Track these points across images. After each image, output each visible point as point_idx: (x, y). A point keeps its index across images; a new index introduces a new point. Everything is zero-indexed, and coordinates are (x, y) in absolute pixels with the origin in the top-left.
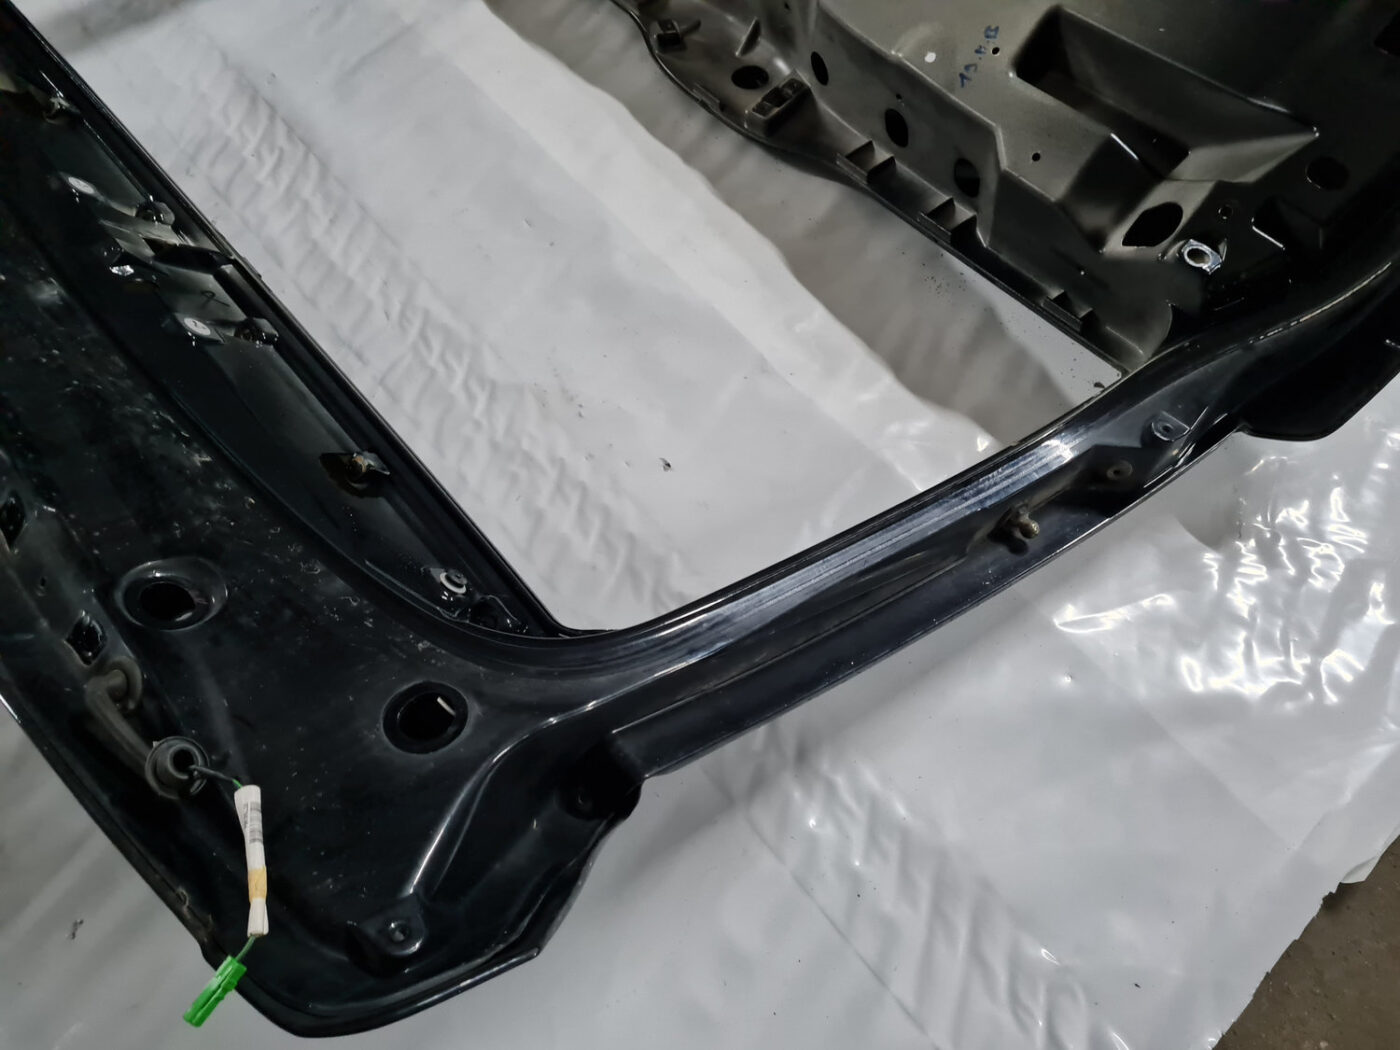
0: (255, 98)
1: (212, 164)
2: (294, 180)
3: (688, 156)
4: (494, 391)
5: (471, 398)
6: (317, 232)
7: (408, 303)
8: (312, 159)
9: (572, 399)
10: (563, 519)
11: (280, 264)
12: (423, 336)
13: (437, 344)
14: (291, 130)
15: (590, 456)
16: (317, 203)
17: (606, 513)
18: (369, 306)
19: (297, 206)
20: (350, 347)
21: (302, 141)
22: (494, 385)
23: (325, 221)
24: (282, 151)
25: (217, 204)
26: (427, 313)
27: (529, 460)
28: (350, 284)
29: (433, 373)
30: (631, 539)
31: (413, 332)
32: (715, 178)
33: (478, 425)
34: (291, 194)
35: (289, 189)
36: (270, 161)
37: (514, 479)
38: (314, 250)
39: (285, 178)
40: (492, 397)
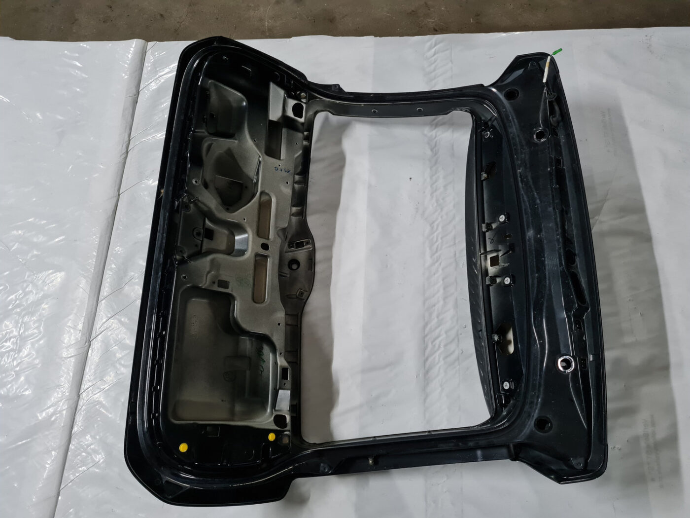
0: (427, 372)
1: (454, 352)
2: (436, 328)
3: (329, 259)
4: (432, 224)
5: (438, 226)
6: (441, 302)
7: (433, 264)
8: (426, 332)
9: (417, 208)
10: (441, 183)
11: (457, 299)
12: (437, 251)
13: (435, 246)
14: (425, 348)
15: (424, 192)
16: (435, 315)
17: (431, 177)
18: (443, 269)
19: (440, 317)
20: (455, 260)
21: (424, 341)
22: (431, 225)
23: (436, 307)
24: (432, 343)
25: (461, 334)
26: (431, 257)
27: (437, 201)
28: (443, 280)
29: (442, 238)
30: (431, 168)
31: (437, 254)
32: (330, 247)
33: (441, 217)
34: (440, 323)
35: (439, 326)
36: (437, 342)
37: (443, 199)
38: (445, 298)
39: (438, 331)
40: (433, 222)
